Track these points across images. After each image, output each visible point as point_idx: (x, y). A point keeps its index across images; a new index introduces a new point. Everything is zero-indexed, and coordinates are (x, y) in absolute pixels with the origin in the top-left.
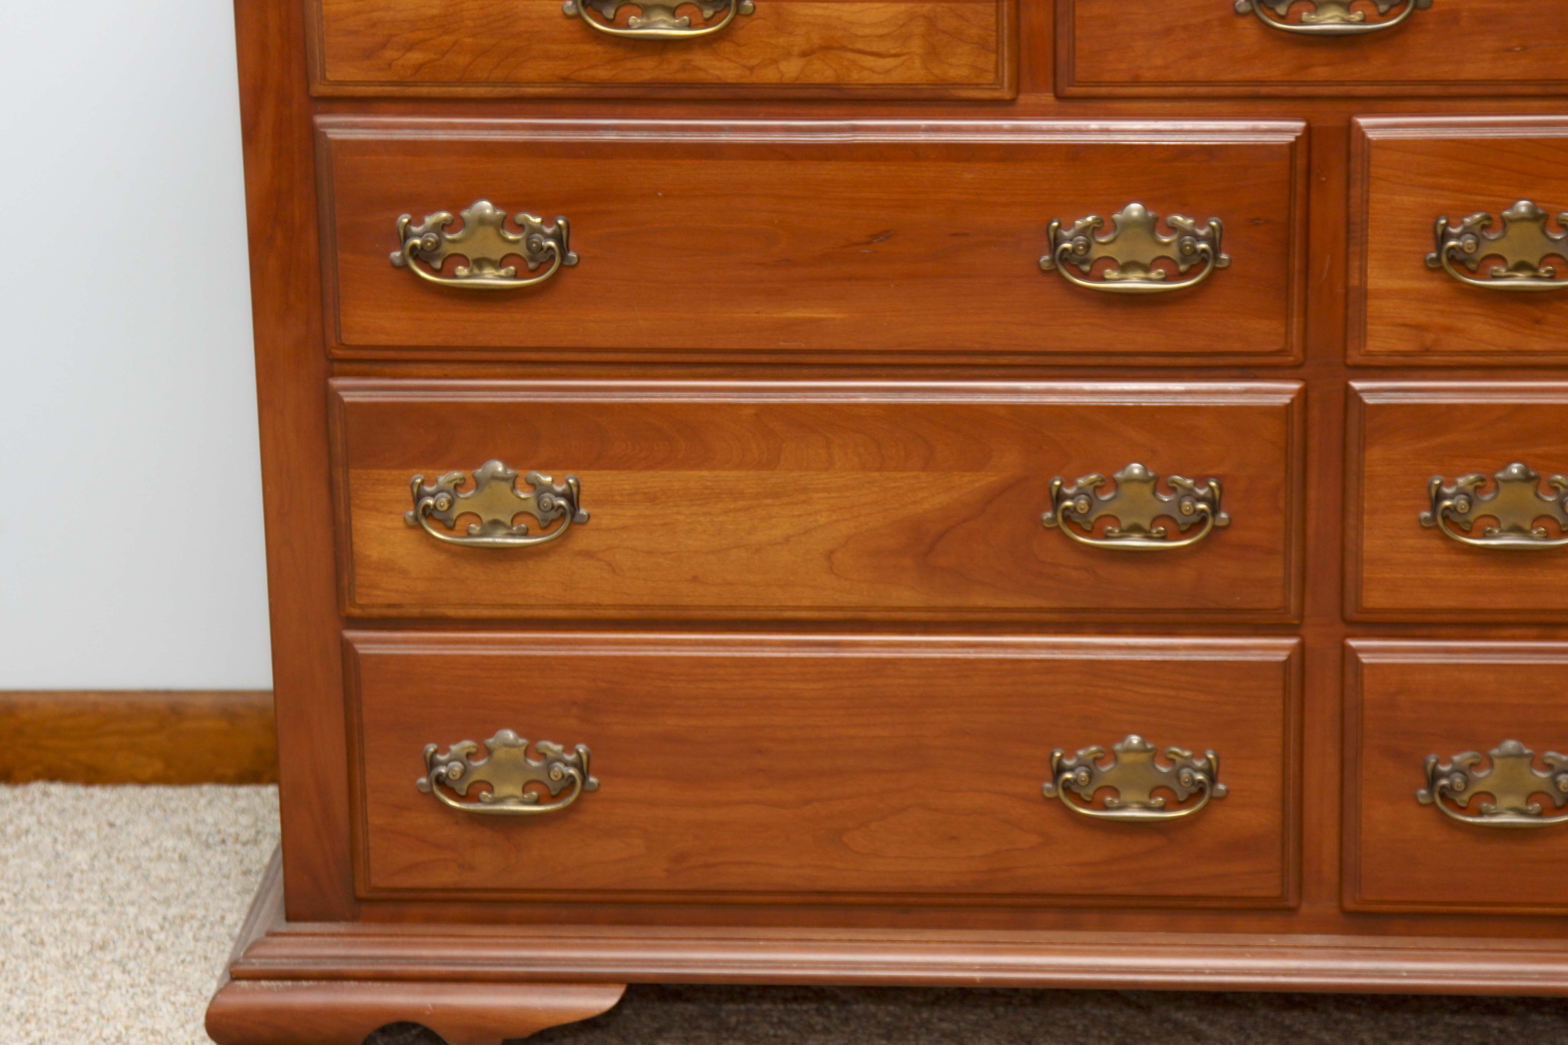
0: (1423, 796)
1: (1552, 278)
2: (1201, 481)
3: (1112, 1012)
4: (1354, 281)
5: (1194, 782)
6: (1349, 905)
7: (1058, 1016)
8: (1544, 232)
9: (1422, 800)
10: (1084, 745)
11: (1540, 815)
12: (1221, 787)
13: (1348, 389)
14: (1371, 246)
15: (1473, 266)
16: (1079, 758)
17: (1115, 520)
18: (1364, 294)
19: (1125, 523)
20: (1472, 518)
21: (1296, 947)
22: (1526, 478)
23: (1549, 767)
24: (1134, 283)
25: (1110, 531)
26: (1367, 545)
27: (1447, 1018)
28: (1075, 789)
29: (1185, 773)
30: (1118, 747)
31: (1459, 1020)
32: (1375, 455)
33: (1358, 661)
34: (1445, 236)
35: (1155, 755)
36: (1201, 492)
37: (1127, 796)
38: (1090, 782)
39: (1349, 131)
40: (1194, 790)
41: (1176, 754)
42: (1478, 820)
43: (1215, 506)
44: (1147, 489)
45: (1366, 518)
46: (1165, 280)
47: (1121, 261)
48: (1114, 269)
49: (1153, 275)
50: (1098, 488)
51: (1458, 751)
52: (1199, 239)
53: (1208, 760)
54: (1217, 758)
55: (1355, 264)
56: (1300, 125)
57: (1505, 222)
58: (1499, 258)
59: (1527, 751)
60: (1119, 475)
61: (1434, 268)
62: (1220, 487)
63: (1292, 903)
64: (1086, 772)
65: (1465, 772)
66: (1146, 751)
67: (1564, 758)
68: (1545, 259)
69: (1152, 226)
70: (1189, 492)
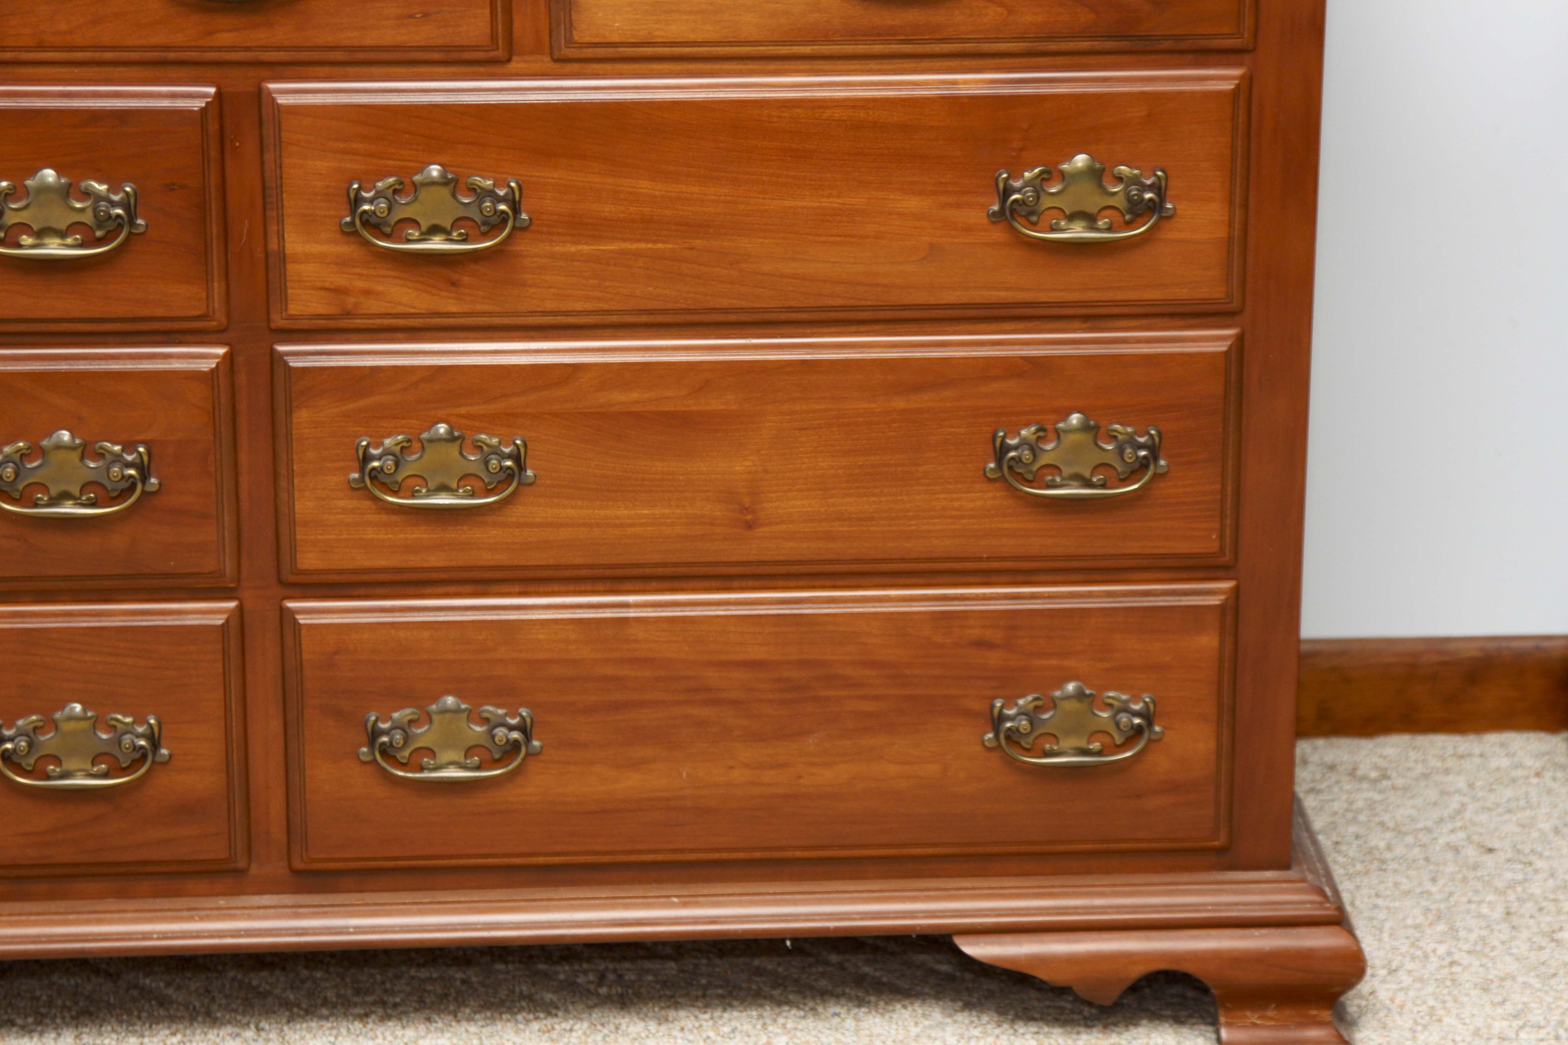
0: (364, 753)
1: (464, 241)
2: (129, 446)
3: (79, 981)
4: (273, 246)
5: (135, 748)
6: (298, 864)
7: (24, 987)
8: (454, 196)
9: (364, 758)
10: (24, 714)
11: (478, 768)
12: (164, 751)
13: (273, 352)
14: (287, 211)
15: (388, 230)
16: (18, 729)
17: (44, 488)
18: (283, 258)
19: (54, 491)
20: (400, 478)
21: (244, 908)
22: (451, 439)
23: (487, 720)
24: (54, 248)
25: (39, 499)
26: (298, 506)
27: (413, 972)
28: (15, 759)
29: (127, 739)
30: (58, 715)
31: (424, 973)
32: (302, 416)
33: (295, 621)
34: (358, 201)
35: (96, 723)
36: (129, 458)
37: (69, 765)
38: (29, 752)
39: (260, 97)
40: (137, 755)
41: (117, 720)
42: (417, 775)
43: (144, 473)
44: (75, 456)
45: (296, 480)
46: (81, 246)
47: (35, 228)
48: (29, 236)
49: (69, 241)
50: (24, 456)
51: (397, 709)
52: (113, 204)
53: (150, 725)
54: (159, 723)
55: (273, 228)
56: (212, 90)
57: (415, 187)
58: (413, 222)
59: (463, 706)
60: (45, 443)
61: (350, 233)
62: (149, 453)
63: (241, 864)
64: (26, 741)
65: (404, 729)
66: (84, 718)
67: (501, 712)
68: (457, 222)
69: (66, 192)
70: (117, 458)
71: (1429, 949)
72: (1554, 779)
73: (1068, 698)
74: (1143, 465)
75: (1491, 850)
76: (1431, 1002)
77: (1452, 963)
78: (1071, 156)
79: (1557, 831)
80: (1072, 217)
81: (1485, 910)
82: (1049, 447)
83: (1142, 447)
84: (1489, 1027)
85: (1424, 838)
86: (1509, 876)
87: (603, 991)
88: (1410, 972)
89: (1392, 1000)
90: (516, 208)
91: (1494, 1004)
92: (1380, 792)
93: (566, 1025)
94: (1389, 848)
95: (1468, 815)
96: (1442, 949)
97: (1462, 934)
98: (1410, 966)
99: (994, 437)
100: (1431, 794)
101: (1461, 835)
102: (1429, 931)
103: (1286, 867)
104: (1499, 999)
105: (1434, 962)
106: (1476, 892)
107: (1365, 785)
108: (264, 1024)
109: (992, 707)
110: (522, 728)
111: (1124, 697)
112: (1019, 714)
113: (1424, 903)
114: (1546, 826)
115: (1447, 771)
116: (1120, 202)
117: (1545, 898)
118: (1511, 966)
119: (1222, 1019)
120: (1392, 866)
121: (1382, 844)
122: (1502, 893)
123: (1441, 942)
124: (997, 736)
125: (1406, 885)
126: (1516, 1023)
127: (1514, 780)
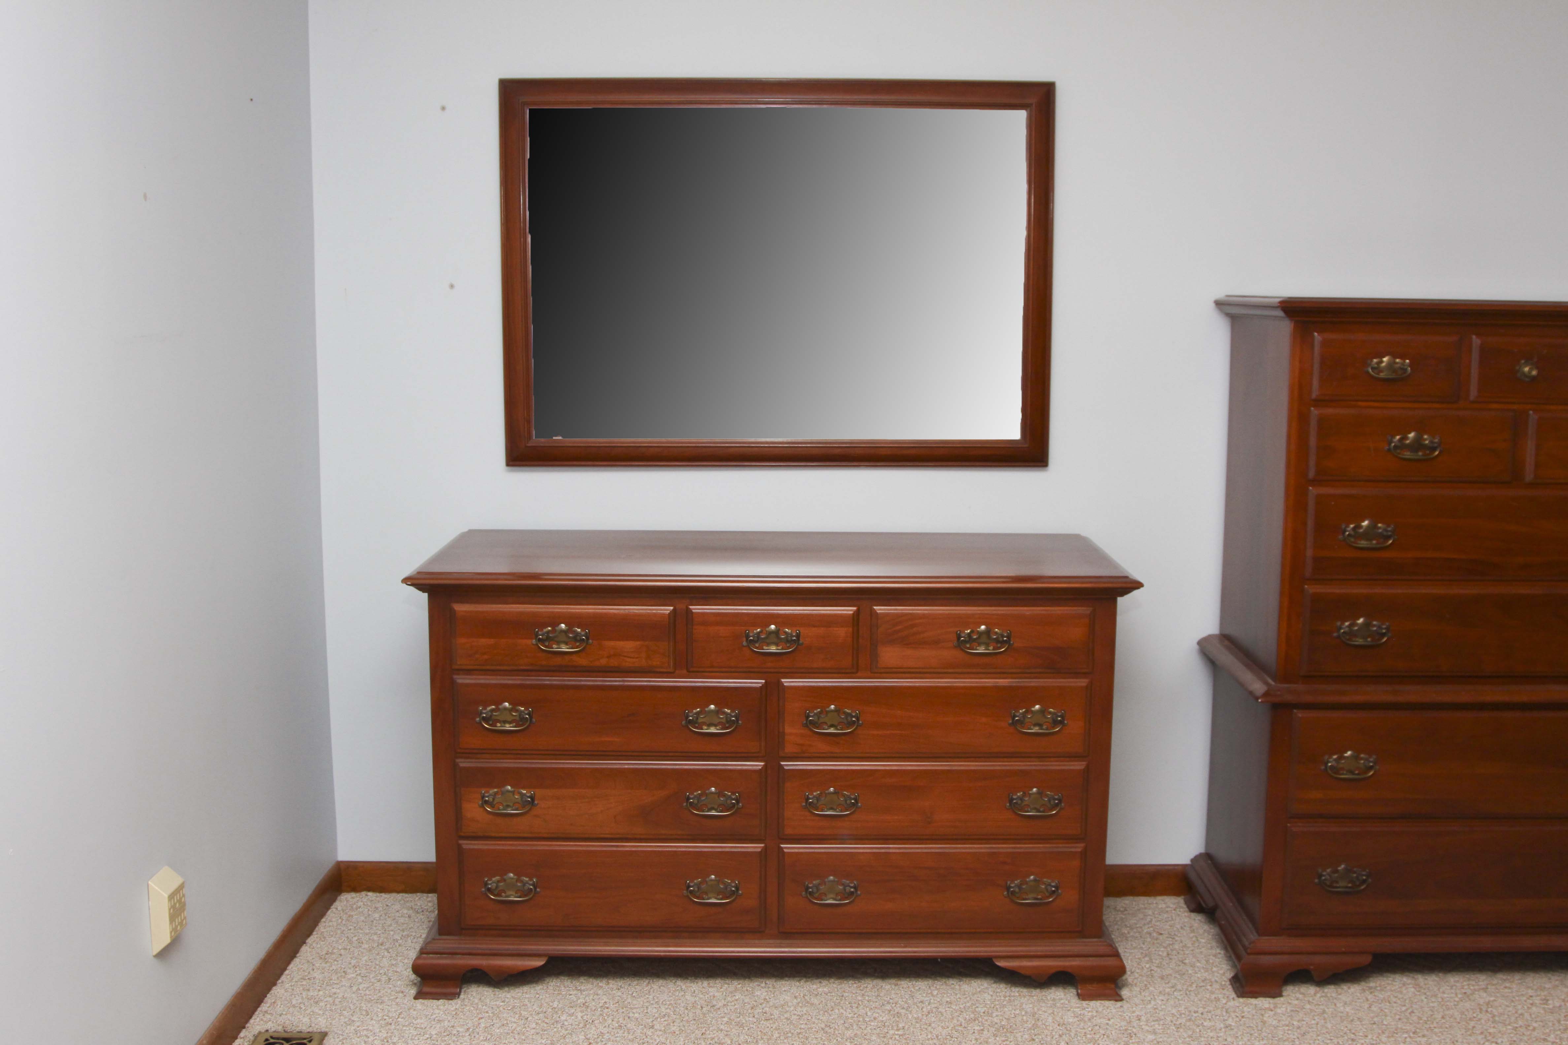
0: (804, 895)
1: (842, 730)
2: (733, 793)
4: (781, 730)
5: (731, 891)
6: (780, 930)
8: (839, 715)
10: (697, 879)
11: (840, 900)
12: (740, 892)
13: (779, 764)
14: (786, 720)
15: (817, 725)
16: (695, 883)
17: (706, 806)
18: (784, 734)
19: (710, 807)
20: (818, 805)
22: (835, 793)
23: (843, 884)
24: (713, 730)
25: (705, 810)
26: (785, 814)
28: (693, 893)
29: (729, 888)
30: (707, 879)
32: (788, 785)
33: (783, 851)
34: (808, 716)
35: (719, 882)
36: (733, 797)
37: (710, 895)
38: (698, 891)
39: (779, 684)
40: (732, 893)
41: (726, 881)
42: (820, 902)
43: (738, 802)
44: (716, 796)
45: (785, 805)
46: (722, 729)
47: (708, 724)
48: (706, 726)
49: (718, 728)
50: (701, 796)
51: (815, 880)
52: (733, 717)
53: (736, 883)
54: (739, 883)
55: (781, 725)
57: (827, 712)
58: (826, 723)
59: (836, 880)
60: (707, 792)
61: (805, 726)
62: (739, 795)
63: (763, 929)
64: (697, 887)
65: (817, 887)
66: (716, 880)
67: (848, 882)
68: (840, 723)
69: (717, 712)
70: (730, 796)
71: (1143, 966)
72: (1180, 911)
73: (1031, 881)
74: (1057, 805)
75: (1161, 934)
76: (1145, 983)
77: (1151, 970)
78: (1034, 706)
79: (1182, 928)
80: (1035, 725)
81: (1160, 953)
82: (1026, 799)
83: (1056, 799)
84: (1164, 990)
85: (1140, 930)
86: (1167, 942)
87: (876, 974)
88: (1138, 973)
89: (1133, 982)
90: (858, 719)
91: (1166, 983)
92: (1125, 915)
93: (865, 985)
94: (1129, 933)
95: (1153, 922)
96: (1147, 966)
97: (1154, 961)
98: (1138, 971)
99: (1009, 795)
100: (1141, 916)
101: (1152, 929)
102: (1143, 960)
103: (1099, 937)
104: (1167, 982)
105: (1145, 970)
106: (1158, 947)
107: (1119, 913)
108: (767, 982)
109: (1007, 883)
110: (855, 887)
111: (1049, 881)
112: (1015, 886)
113: (1141, 951)
114: (1178, 927)
115: (1145, 908)
116: (1050, 721)
117: (1180, 950)
118: (1171, 972)
119: (1079, 987)
120: (1130, 939)
121: (1126, 932)
122: (1165, 948)
123: (1147, 963)
124: (1008, 893)
125: (1134, 945)
126: (1173, 989)
127: (1167, 912)
